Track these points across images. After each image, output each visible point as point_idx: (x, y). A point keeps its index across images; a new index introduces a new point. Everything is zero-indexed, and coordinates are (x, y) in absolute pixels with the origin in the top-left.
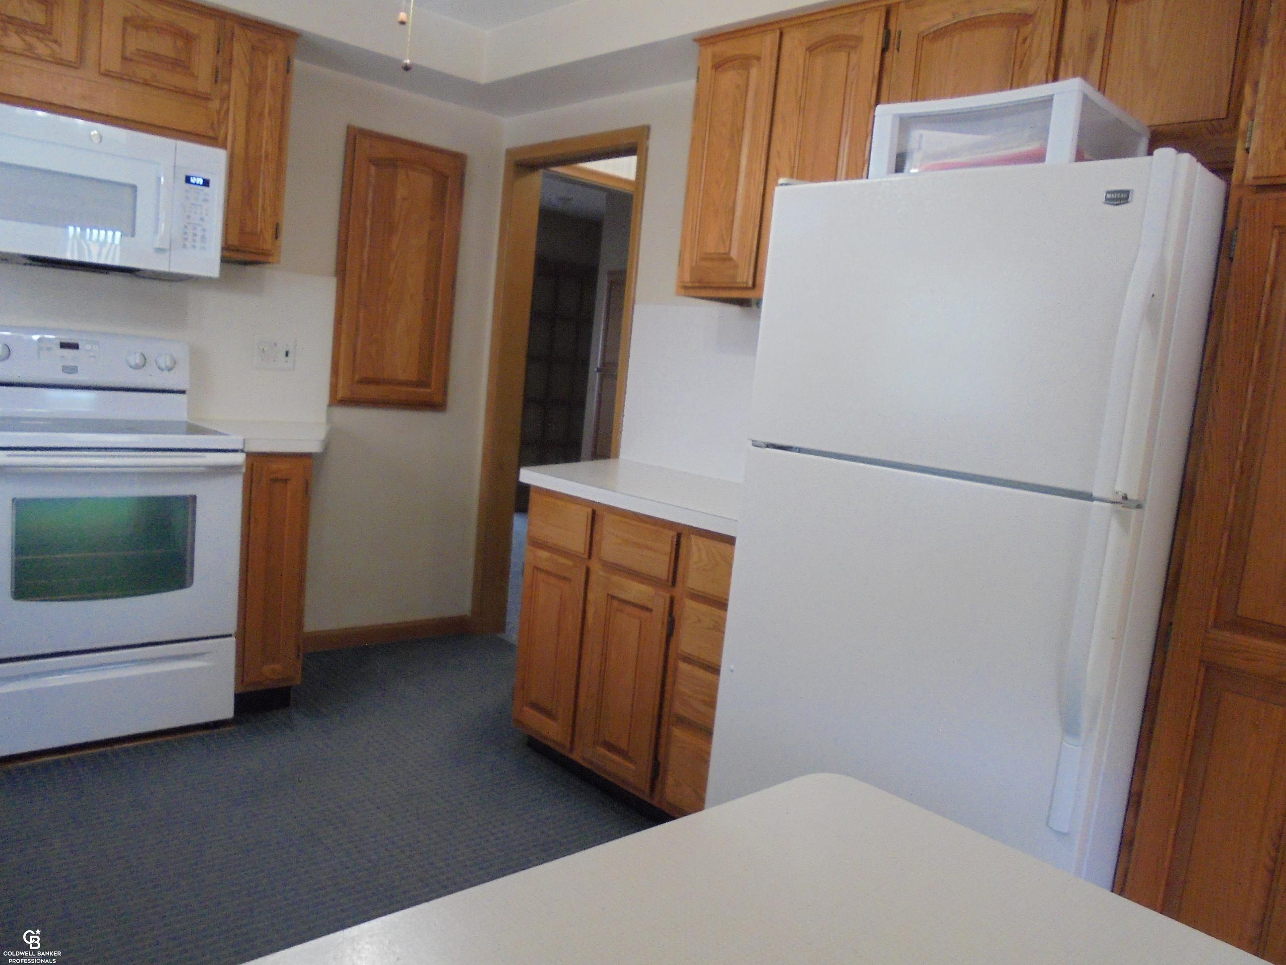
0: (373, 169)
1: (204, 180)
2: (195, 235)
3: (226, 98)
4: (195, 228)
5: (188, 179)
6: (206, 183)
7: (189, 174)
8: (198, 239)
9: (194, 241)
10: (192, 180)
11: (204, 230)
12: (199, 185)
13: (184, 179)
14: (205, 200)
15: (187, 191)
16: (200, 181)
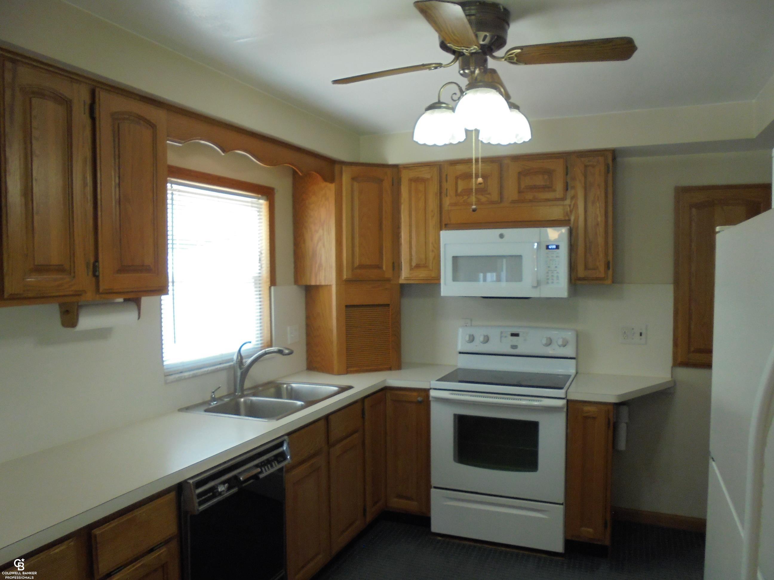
0: (694, 211)
1: (556, 245)
2: (553, 276)
3: (573, 197)
4: (553, 272)
5: (547, 247)
6: (557, 247)
7: (548, 244)
8: (555, 278)
9: (553, 279)
10: (550, 247)
11: (558, 273)
12: (553, 249)
13: (545, 247)
14: (557, 257)
15: (547, 253)
16: (554, 247)
